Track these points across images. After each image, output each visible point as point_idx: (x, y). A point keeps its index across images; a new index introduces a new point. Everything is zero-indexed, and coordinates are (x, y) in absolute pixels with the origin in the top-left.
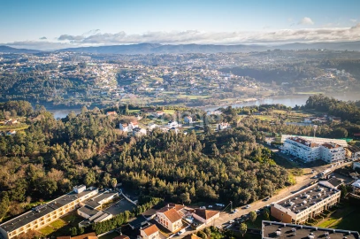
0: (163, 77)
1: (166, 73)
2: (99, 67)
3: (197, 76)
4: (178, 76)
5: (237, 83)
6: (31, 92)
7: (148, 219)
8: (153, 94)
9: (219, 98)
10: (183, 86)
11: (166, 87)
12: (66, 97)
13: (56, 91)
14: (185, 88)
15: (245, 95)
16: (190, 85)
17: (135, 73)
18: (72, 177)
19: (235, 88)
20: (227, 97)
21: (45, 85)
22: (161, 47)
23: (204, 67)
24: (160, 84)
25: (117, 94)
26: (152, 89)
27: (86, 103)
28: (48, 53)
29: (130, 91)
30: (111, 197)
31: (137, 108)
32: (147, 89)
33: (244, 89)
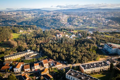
0: (83, 20)
1: (85, 18)
2: (63, 16)
3: (96, 20)
4: (88, 20)
5: (111, 23)
6: (41, 23)
7: (41, 62)
8: (78, 26)
9: (101, 28)
10: (89, 23)
11: (83, 23)
12: (51, 25)
13: (48, 23)
14: (90, 24)
15: (112, 28)
16: (92, 23)
17: (74, 18)
18: (30, 47)
19: (109, 25)
20: (105, 28)
21: (45, 21)
22: (88, 10)
23: (99, 17)
24: (81, 22)
25: (66, 25)
26: (78, 24)
27: (56, 27)
28: (50, 11)
29: (71, 24)
30: (36, 54)
31: (66, 30)
32: (76, 24)
33: (113, 26)
